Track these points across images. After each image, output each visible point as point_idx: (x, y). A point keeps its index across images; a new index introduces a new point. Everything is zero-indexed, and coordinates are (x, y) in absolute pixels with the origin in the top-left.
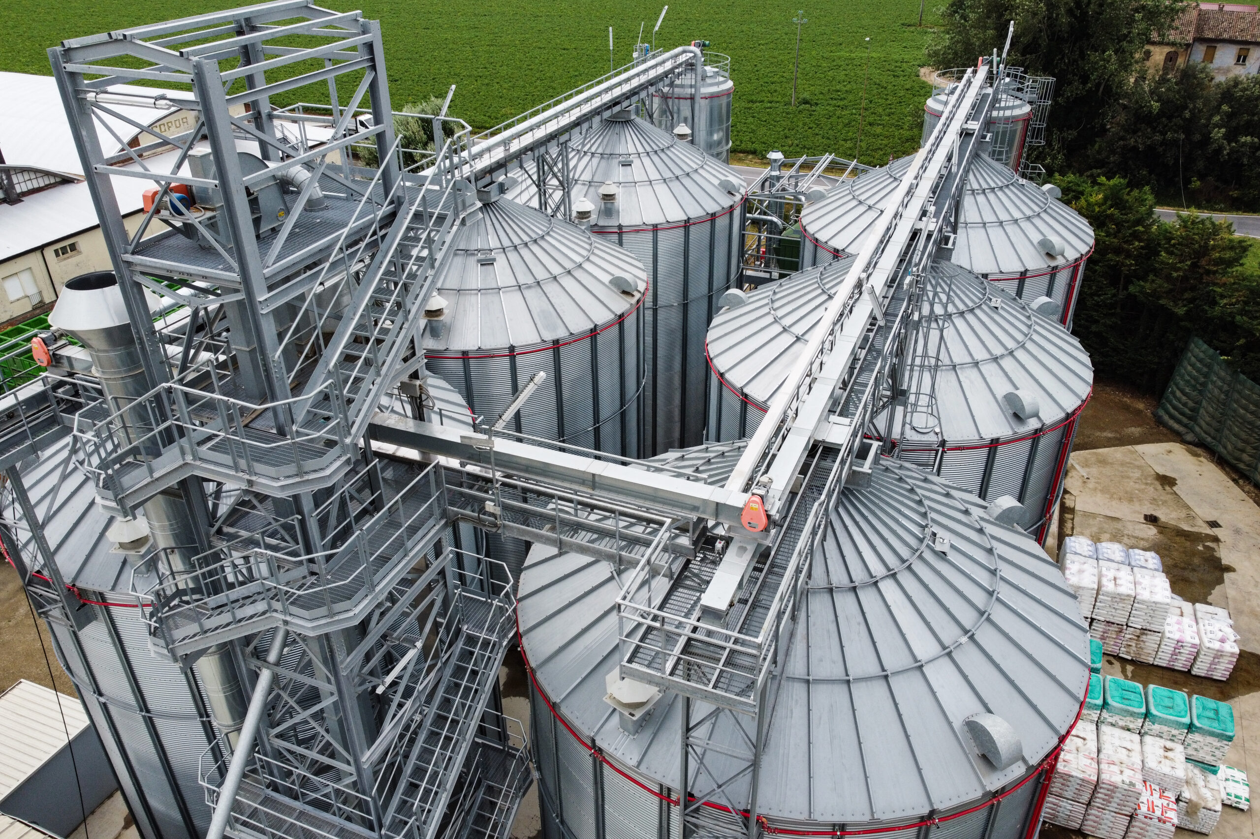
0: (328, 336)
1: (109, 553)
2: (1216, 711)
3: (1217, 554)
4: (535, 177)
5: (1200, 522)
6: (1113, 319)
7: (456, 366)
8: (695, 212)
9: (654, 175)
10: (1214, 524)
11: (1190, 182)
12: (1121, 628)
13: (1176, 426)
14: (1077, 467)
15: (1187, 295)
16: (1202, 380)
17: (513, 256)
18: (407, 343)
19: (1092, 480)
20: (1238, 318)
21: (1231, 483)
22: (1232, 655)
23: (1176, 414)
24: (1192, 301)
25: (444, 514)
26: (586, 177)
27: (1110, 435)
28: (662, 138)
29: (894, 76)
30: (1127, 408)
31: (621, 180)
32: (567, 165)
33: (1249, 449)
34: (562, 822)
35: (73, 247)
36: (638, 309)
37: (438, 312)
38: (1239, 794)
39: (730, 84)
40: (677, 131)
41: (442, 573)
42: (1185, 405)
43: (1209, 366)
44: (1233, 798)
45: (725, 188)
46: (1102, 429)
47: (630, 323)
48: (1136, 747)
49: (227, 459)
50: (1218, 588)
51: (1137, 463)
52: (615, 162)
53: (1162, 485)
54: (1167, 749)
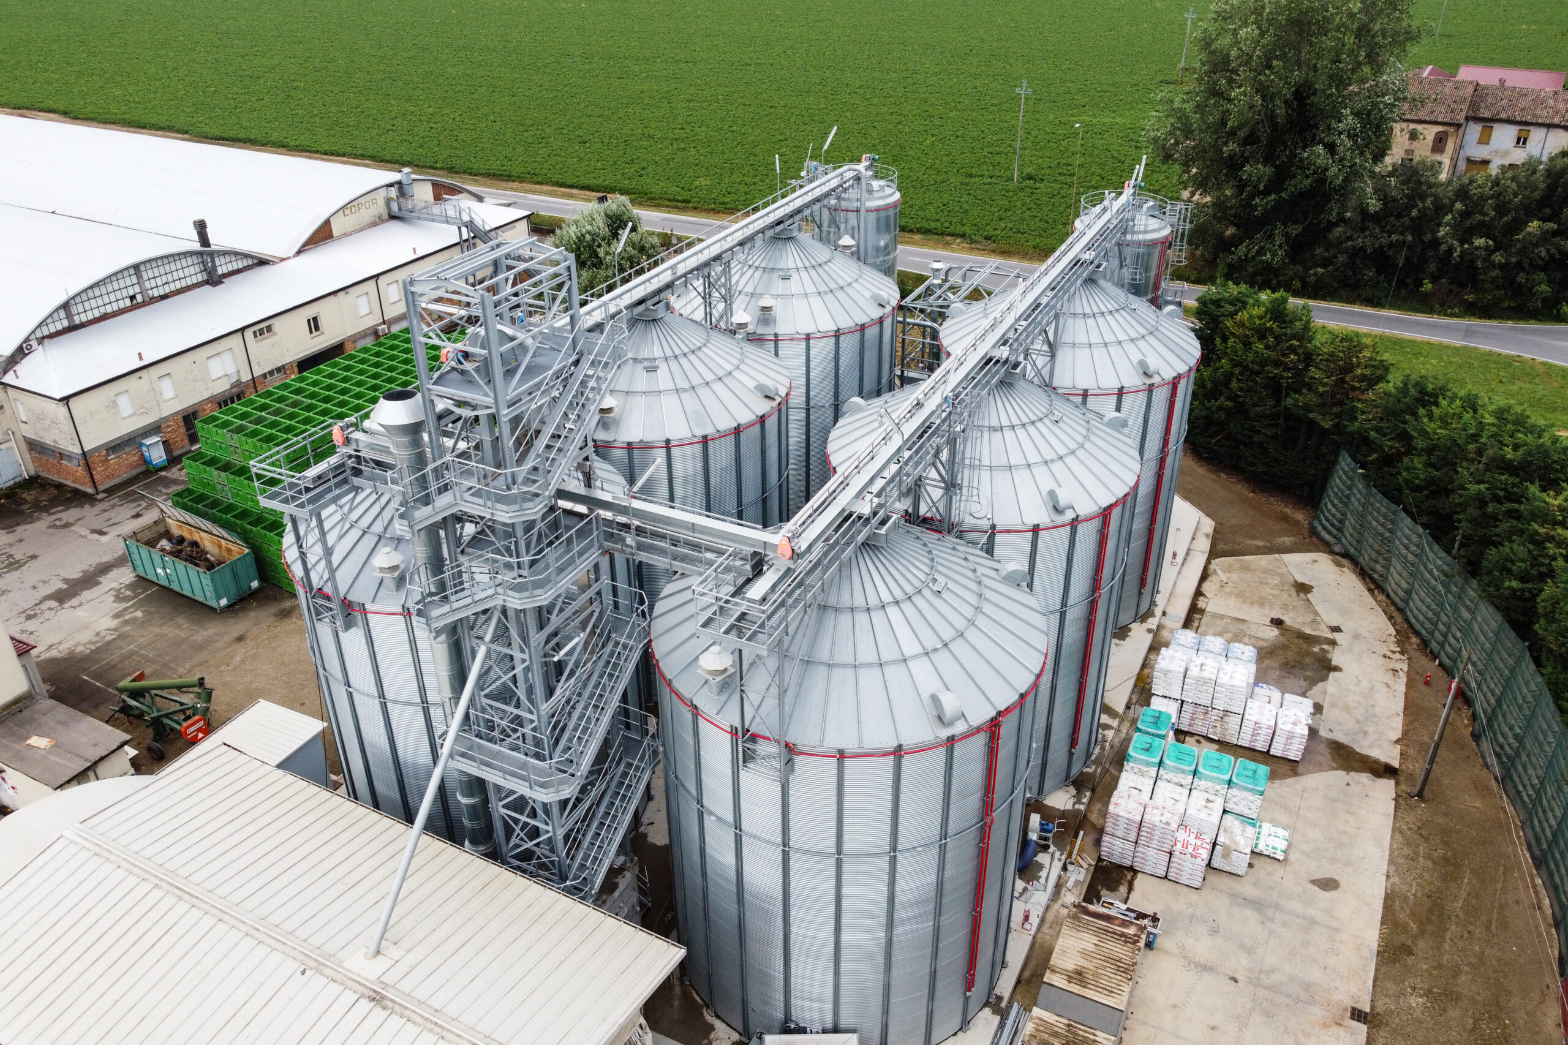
0: (538, 432)
1: (371, 577)
2: (1255, 772)
3: (1329, 656)
4: (701, 289)
5: (1323, 627)
6: (1274, 430)
7: (621, 454)
8: (845, 323)
9: (810, 288)
10: (1336, 629)
11: (1421, 285)
12: (1207, 709)
13: (1327, 537)
14: (1219, 572)
15: (1335, 410)
16: (1347, 492)
17: (673, 364)
18: (583, 438)
19: (1230, 584)
20: (1373, 433)
21: (1366, 593)
22: (1302, 736)
23: (1327, 525)
24: (1338, 415)
25: (601, 547)
26: (749, 289)
27: (1260, 543)
28: (822, 252)
29: (1136, 147)
30: (1285, 518)
31: (780, 292)
32: (730, 280)
33: (1381, 560)
34: (676, 777)
35: (269, 329)
36: (779, 410)
37: (609, 410)
38: (1276, 845)
39: (897, 196)
40: (843, 242)
41: (599, 593)
42: (1334, 516)
43: (1351, 479)
44: (1270, 849)
45: (876, 300)
46: (1254, 538)
47: (771, 423)
48: (1184, 798)
49: (480, 501)
50: (1320, 685)
51: (1279, 571)
52: (776, 275)
53: (1298, 592)
54: (1208, 801)
